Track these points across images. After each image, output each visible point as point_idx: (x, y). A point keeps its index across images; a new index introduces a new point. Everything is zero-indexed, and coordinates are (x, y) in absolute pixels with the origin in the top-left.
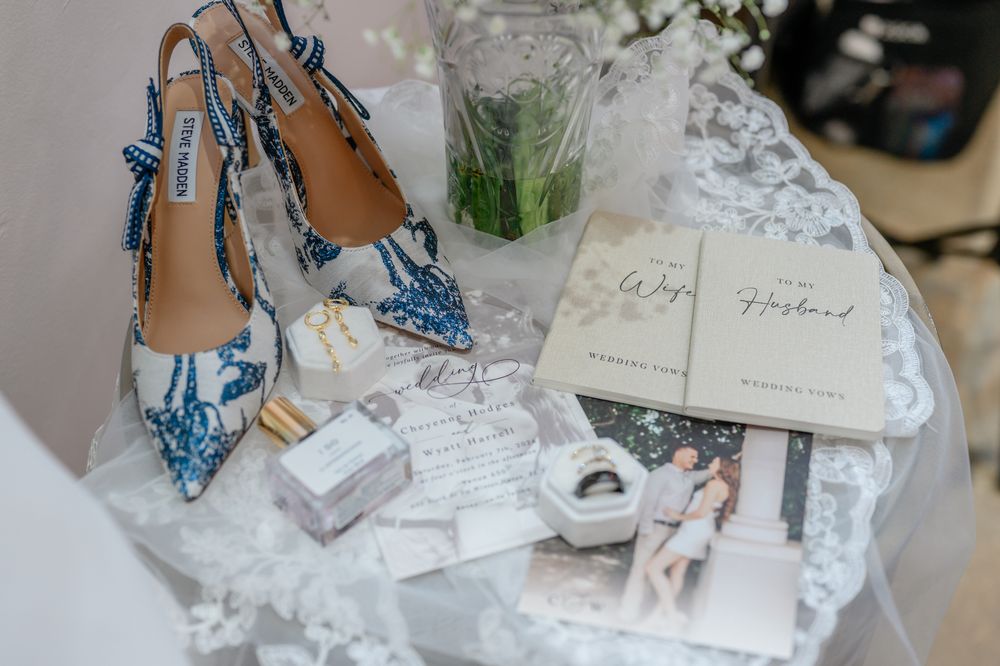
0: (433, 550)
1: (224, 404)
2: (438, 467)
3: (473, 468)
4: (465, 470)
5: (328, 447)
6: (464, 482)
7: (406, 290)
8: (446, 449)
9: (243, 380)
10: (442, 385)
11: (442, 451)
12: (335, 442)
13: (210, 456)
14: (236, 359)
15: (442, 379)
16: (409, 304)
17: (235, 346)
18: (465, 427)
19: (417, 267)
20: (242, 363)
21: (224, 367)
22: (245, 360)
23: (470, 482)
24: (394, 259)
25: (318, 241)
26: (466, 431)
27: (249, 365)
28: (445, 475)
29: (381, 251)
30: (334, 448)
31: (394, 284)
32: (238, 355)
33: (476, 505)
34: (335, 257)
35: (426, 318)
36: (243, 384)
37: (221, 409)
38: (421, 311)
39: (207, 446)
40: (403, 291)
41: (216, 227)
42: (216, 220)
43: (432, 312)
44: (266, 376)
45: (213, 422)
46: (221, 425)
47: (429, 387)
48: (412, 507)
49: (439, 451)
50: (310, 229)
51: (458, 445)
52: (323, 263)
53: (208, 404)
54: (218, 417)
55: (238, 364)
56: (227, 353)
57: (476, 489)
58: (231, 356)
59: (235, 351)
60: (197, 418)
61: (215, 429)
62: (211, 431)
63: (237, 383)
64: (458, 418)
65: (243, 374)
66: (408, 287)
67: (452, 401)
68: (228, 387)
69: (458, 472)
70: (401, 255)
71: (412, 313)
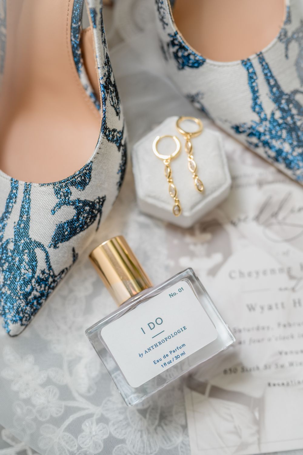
0: (237, 432)
1: (55, 247)
2: (258, 329)
3: (292, 337)
4: (284, 338)
5: (151, 326)
6: (281, 353)
7: (265, 119)
8: (270, 308)
9: (78, 219)
10: (279, 223)
11: (266, 309)
12: (159, 321)
13: (35, 298)
14: (72, 198)
15: (281, 216)
16: (265, 135)
17: (73, 184)
18: (293, 283)
19: (282, 93)
20: (79, 201)
21: (59, 205)
22: (82, 199)
23: (286, 353)
24: (261, 82)
25: (182, 47)
26: (293, 289)
27: (86, 203)
28: (263, 340)
29: (248, 70)
30: (158, 329)
31: (254, 110)
32: (76, 194)
33: (288, 384)
34: (197, 67)
35: (279, 152)
36: (77, 224)
37: (51, 251)
38: (276, 144)
39: (33, 289)
40: (262, 120)
41: (72, 22)
42: (73, 13)
43: (287, 148)
44: (104, 209)
45: (41, 265)
46: (50, 268)
47: (267, 225)
48: (225, 372)
49: (262, 308)
50: (176, 34)
51: (282, 304)
52: (183, 68)
53: (39, 245)
54: (47, 257)
55: (74, 203)
56: (64, 190)
57: (291, 364)
58: (68, 194)
59: (73, 189)
60: (26, 258)
61: (43, 272)
62: (38, 273)
63: (71, 223)
64: (289, 270)
65: (78, 214)
66: (269, 117)
67: (286, 246)
68: (60, 227)
69: (276, 339)
70: (269, 76)
71: (266, 144)
